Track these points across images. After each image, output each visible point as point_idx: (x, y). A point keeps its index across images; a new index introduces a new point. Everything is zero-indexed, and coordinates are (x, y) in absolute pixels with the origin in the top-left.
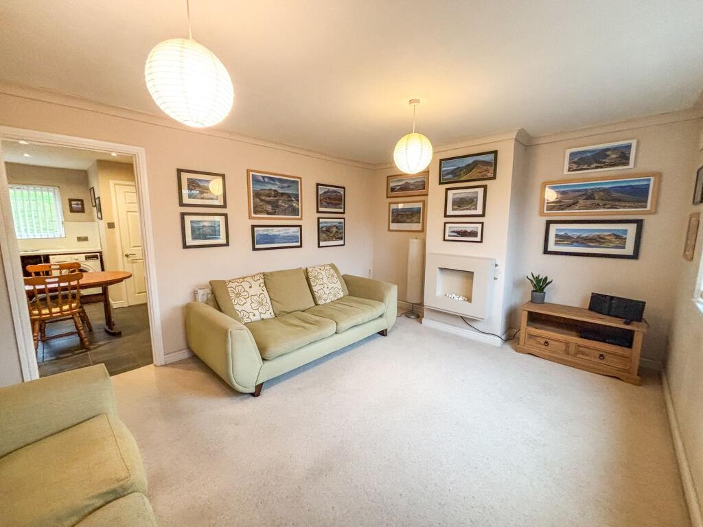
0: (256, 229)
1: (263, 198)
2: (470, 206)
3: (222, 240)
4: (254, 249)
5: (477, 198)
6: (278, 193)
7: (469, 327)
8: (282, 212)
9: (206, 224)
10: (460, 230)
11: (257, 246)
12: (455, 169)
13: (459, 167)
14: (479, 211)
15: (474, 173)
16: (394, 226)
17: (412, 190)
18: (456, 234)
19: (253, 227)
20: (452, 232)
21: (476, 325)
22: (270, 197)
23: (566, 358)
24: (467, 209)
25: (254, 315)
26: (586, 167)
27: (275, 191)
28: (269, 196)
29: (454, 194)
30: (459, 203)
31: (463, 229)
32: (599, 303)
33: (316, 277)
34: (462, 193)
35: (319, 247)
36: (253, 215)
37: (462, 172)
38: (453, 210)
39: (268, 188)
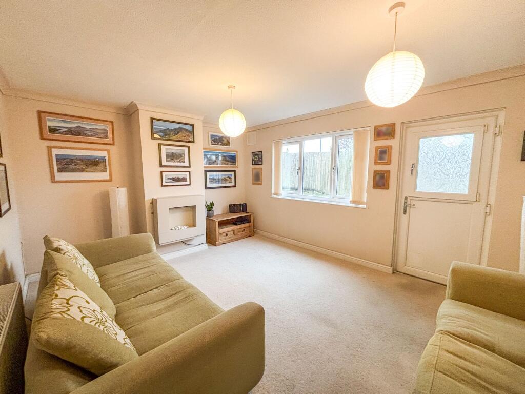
2: (180, 159)
5: (184, 154)
7: (188, 246)
10: (174, 177)
12: (165, 130)
13: (168, 129)
14: (187, 164)
15: (180, 136)
16: (59, 176)
17: (89, 136)
18: (171, 180)
20: (168, 179)
21: (193, 242)
23: (235, 237)
24: (178, 162)
26: (217, 143)
29: (166, 149)
30: (172, 157)
31: (177, 176)
32: (233, 208)
34: (172, 149)
37: (171, 133)
38: (167, 161)
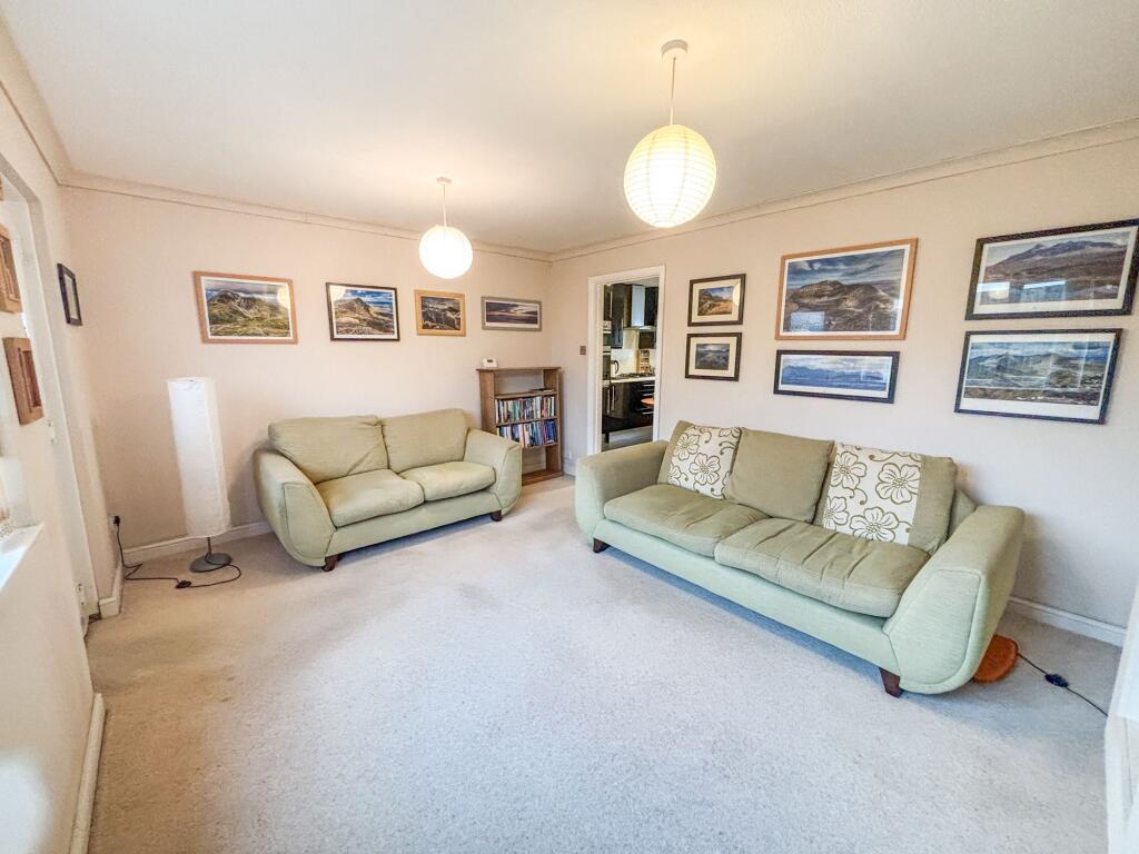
0: (783, 357)
1: (806, 301)
3: (730, 373)
4: (777, 391)
6: (842, 286)
8: (845, 324)
9: (712, 348)
11: (782, 387)
19: (779, 353)
22: (820, 297)
25: (686, 479)
27: (835, 283)
28: (819, 295)
33: (846, 470)
35: (958, 410)
36: (782, 333)
39: (817, 281)
